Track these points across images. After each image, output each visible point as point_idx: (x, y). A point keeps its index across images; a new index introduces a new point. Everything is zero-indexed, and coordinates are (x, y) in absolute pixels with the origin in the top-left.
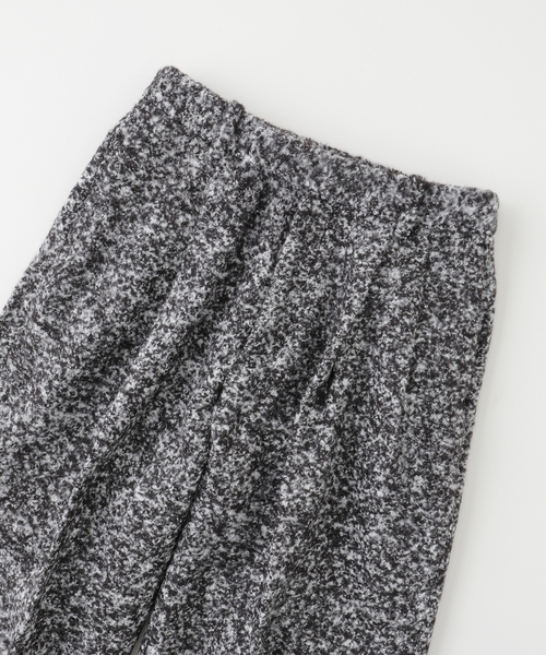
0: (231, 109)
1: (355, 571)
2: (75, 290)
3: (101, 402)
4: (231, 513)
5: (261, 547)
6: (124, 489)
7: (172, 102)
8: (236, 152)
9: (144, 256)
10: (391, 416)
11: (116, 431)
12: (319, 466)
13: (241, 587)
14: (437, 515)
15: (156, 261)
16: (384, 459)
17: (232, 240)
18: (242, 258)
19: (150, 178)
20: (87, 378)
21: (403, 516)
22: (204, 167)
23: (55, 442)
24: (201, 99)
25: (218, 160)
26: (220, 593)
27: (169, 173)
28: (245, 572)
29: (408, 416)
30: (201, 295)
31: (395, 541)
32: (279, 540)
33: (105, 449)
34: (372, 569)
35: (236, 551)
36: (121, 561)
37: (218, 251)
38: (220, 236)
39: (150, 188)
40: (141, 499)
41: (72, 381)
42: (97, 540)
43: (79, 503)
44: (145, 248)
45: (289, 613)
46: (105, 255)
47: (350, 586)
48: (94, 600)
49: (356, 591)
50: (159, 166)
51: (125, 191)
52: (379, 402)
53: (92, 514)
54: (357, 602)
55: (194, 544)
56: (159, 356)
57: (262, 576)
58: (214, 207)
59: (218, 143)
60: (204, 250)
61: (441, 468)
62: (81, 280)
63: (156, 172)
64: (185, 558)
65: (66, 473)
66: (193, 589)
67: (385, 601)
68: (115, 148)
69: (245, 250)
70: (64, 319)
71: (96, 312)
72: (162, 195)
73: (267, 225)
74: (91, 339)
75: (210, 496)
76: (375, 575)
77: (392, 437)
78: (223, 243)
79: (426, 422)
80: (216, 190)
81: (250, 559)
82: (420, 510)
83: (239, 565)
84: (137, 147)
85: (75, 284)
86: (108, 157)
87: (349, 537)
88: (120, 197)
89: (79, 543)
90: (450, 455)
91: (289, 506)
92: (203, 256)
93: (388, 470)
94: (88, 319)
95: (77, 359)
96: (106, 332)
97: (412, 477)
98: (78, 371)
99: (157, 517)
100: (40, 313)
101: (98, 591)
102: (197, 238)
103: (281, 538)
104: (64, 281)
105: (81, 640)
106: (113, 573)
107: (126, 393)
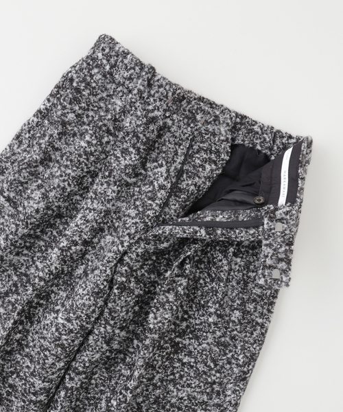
0: (146, 70)
1: (188, 369)
2: (31, 177)
3: (39, 251)
4: (117, 331)
5: (132, 353)
6: (52, 313)
7: (108, 61)
8: (147, 98)
9: (79, 161)
10: (222, 271)
11: (51, 273)
12: (176, 303)
13: (115, 377)
14: (246, 336)
15: (86, 165)
16: (215, 298)
17: (137, 157)
18: (146, 170)
19: (88, 110)
20: (32, 235)
21: (224, 335)
22: (125, 106)
23: (5, 274)
24: (127, 60)
25: (135, 102)
26: (101, 379)
27: (101, 108)
28: (119, 368)
29: (234, 272)
30: (114, 192)
31: (218, 350)
32: (145, 349)
33: (42, 283)
34: (201, 367)
35: (115, 354)
36: (44, 360)
37: (128, 163)
38: (130, 153)
39: (88, 116)
40: (62, 321)
41: (22, 236)
42: (31, 344)
43: (21, 317)
44: (80, 156)
45: (142, 394)
46: (53, 157)
47: (184, 379)
48: (23, 382)
49: (188, 382)
50: (95, 102)
51: (71, 116)
52: (214, 262)
53: (31, 327)
54: (189, 389)
55: (90, 349)
56: (84, 227)
57: (129, 371)
58: (128, 134)
59: (135, 92)
60: (119, 161)
61: (251, 307)
62: (35, 171)
63: (93, 106)
64: (83, 358)
65: (10, 295)
66: (85, 378)
67: (208, 388)
68: (67, 87)
69: (148, 165)
70: (21, 196)
71: (43, 194)
72: (95, 122)
73: (164, 150)
74: (37, 211)
75: (106, 320)
76: (203, 371)
77: (222, 284)
78: (131, 159)
79: (245, 277)
80: (130, 123)
81: (123, 360)
82: (235, 332)
83: (116, 363)
84: (82, 88)
85: (31, 174)
86: (62, 93)
87: (185, 348)
88: (67, 120)
89: (20, 344)
90: (258, 299)
91: (154, 328)
92: (118, 165)
93: (217, 305)
94: (37, 198)
95: (27, 223)
96: (48, 208)
97: (233, 311)
98: (26, 231)
99: (72, 335)
100: (5, 190)
101: (26, 377)
102: (116, 152)
103: (147, 348)
104: (24, 171)
105: (12, 406)
106: (38, 367)
107: (60, 249)
